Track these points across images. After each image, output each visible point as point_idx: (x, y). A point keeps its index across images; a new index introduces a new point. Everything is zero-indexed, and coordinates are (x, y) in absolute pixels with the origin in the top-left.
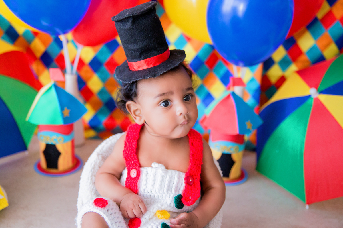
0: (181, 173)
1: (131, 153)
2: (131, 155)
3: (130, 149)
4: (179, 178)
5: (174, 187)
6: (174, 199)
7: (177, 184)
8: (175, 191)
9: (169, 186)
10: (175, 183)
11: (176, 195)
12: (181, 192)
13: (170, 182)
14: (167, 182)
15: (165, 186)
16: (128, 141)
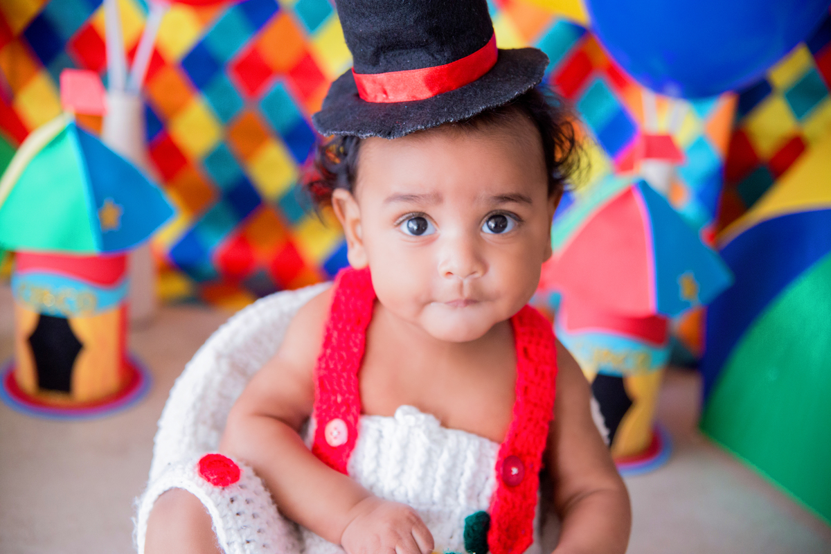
0: (487, 443)
1: (344, 369)
2: (340, 376)
3: (341, 357)
4: (479, 460)
5: (463, 487)
6: (463, 524)
7: (475, 475)
8: (469, 498)
9: (448, 482)
10: (468, 474)
11: (472, 513)
12: (484, 505)
13: (451, 469)
14: (442, 470)
15: (435, 480)
16: (335, 327)
